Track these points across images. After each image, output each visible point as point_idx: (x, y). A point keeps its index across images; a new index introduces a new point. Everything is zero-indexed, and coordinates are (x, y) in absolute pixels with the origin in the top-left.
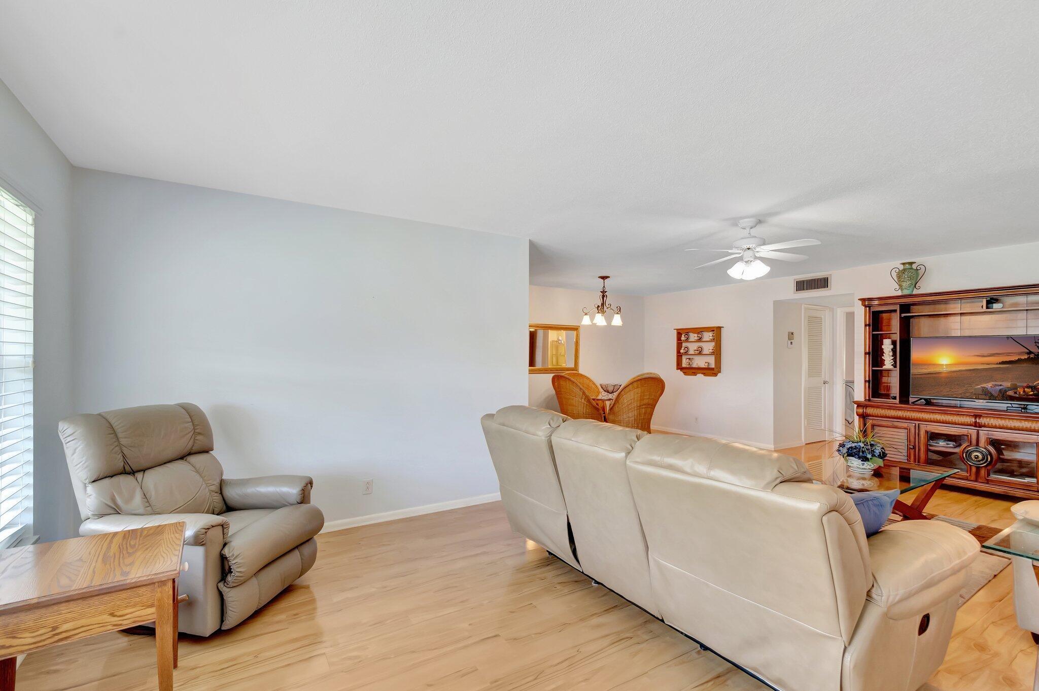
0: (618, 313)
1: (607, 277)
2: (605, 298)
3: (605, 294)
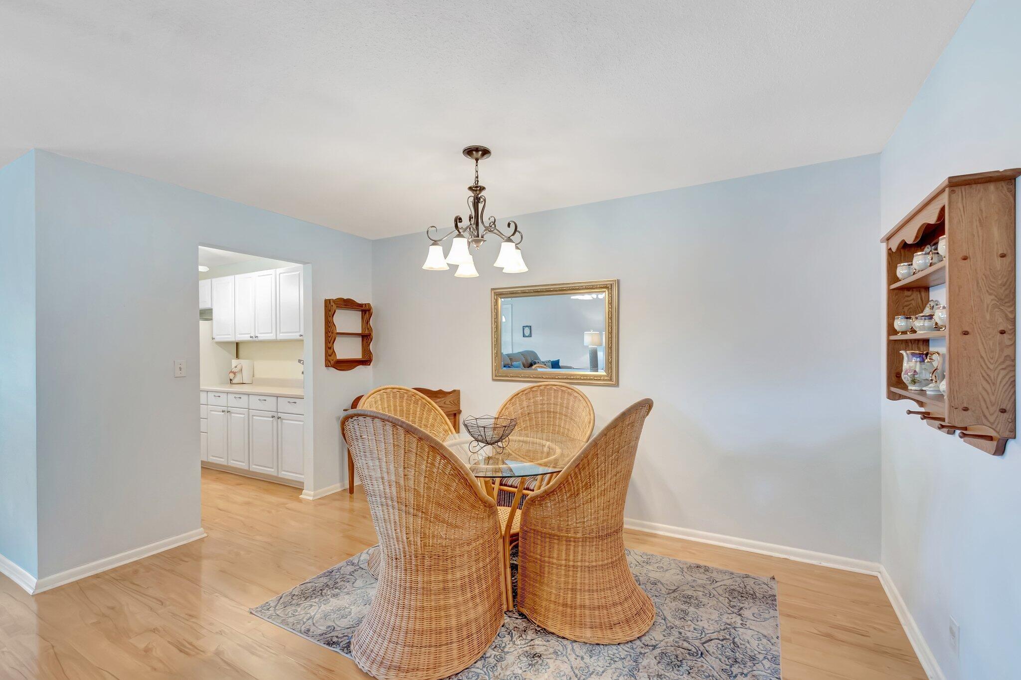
0: (509, 240)
1: (486, 152)
2: (481, 206)
3: (479, 196)
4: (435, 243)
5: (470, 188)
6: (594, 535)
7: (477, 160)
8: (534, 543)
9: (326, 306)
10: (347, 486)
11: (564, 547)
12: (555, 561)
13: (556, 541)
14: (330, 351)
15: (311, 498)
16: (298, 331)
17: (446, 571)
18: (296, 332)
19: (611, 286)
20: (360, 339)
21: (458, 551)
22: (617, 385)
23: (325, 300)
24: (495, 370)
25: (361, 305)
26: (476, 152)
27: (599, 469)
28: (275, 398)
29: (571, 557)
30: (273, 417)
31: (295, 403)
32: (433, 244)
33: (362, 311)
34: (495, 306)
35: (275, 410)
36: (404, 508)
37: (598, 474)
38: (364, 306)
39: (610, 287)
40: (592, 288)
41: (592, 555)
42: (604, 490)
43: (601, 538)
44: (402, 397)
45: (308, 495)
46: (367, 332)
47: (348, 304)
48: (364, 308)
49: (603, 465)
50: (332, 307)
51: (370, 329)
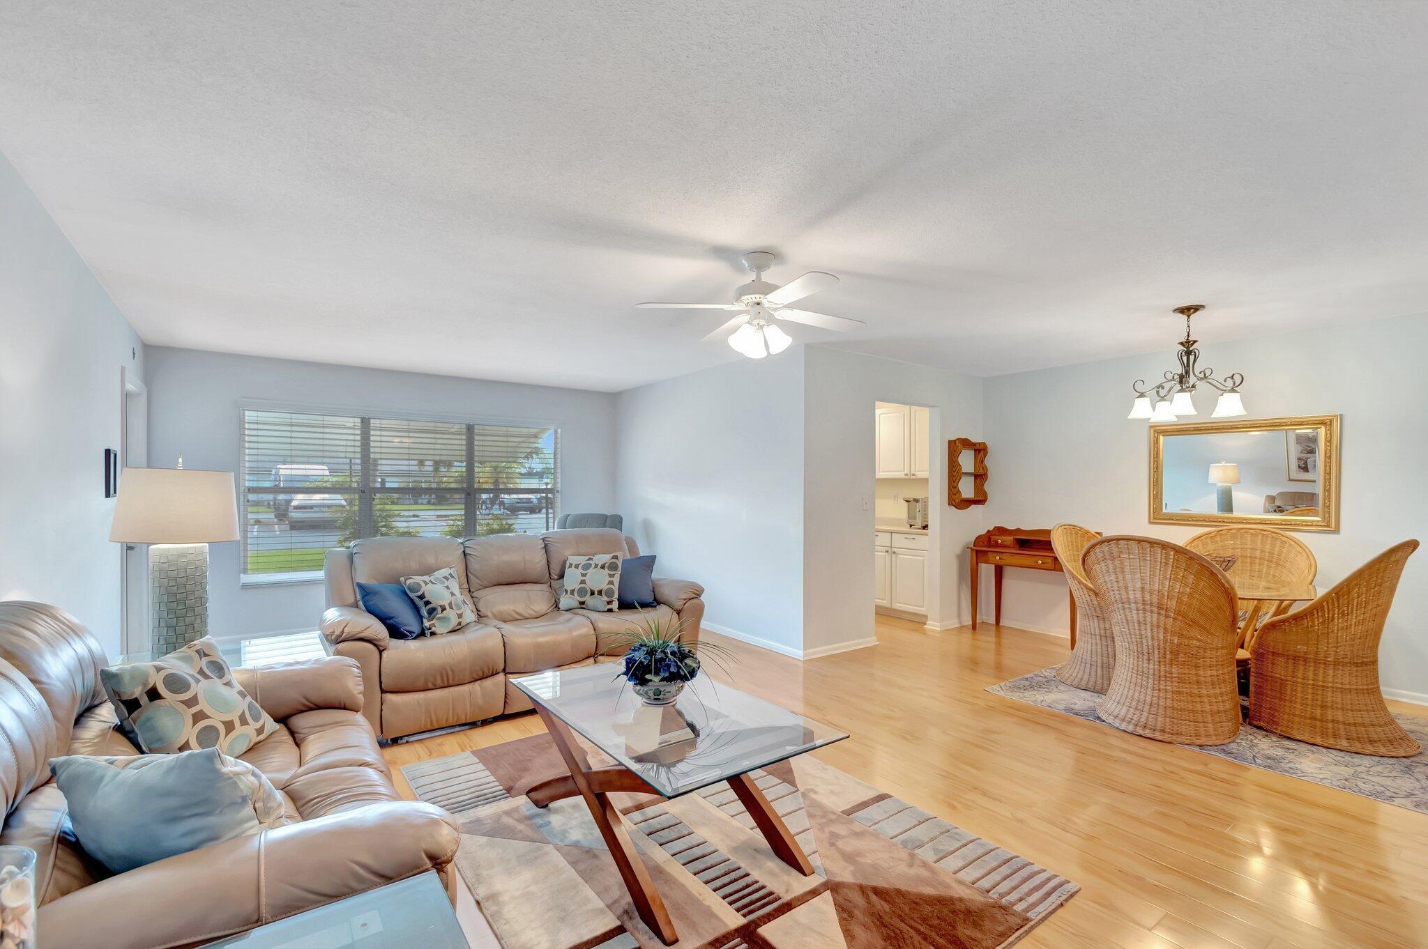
1: (1198, 309)
2: (1192, 358)
3: (1191, 349)
4: (1142, 395)
5: (1182, 344)
6: (1348, 660)
7: (1189, 316)
8: (1273, 664)
9: (949, 447)
10: (968, 621)
11: (1312, 668)
12: (1300, 680)
13: (1301, 663)
14: (954, 491)
15: (939, 629)
16: (902, 469)
17: (1197, 667)
18: (901, 471)
19: (1331, 422)
20: (972, 478)
21: (1208, 654)
22: (1337, 531)
23: (950, 441)
24: (1154, 512)
25: (974, 444)
26: (1187, 311)
27: (1360, 599)
28: (890, 534)
29: (1321, 678)
30: (887, 552)
31: (914, 539)
32: (1139, 397)
33: (975, 450)
34: (1154, 444)
35: (889, 545)
36: (1163, 612)
37: (1357, 603)
38: (978, 445)
39: (1328, 423)
40: (1300, 425)
41: (1345, 678)
42: (1363, 620)
43: (1356, 665)
44: (1077, 534)
45: (933, 626)
46: (981, 471)
47: (966, 443)
48: (977, 447)
49: (1364, 596)
50: (955, 447)
51: (985, 469)
